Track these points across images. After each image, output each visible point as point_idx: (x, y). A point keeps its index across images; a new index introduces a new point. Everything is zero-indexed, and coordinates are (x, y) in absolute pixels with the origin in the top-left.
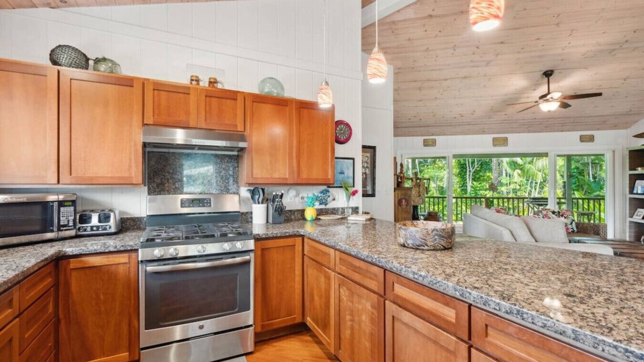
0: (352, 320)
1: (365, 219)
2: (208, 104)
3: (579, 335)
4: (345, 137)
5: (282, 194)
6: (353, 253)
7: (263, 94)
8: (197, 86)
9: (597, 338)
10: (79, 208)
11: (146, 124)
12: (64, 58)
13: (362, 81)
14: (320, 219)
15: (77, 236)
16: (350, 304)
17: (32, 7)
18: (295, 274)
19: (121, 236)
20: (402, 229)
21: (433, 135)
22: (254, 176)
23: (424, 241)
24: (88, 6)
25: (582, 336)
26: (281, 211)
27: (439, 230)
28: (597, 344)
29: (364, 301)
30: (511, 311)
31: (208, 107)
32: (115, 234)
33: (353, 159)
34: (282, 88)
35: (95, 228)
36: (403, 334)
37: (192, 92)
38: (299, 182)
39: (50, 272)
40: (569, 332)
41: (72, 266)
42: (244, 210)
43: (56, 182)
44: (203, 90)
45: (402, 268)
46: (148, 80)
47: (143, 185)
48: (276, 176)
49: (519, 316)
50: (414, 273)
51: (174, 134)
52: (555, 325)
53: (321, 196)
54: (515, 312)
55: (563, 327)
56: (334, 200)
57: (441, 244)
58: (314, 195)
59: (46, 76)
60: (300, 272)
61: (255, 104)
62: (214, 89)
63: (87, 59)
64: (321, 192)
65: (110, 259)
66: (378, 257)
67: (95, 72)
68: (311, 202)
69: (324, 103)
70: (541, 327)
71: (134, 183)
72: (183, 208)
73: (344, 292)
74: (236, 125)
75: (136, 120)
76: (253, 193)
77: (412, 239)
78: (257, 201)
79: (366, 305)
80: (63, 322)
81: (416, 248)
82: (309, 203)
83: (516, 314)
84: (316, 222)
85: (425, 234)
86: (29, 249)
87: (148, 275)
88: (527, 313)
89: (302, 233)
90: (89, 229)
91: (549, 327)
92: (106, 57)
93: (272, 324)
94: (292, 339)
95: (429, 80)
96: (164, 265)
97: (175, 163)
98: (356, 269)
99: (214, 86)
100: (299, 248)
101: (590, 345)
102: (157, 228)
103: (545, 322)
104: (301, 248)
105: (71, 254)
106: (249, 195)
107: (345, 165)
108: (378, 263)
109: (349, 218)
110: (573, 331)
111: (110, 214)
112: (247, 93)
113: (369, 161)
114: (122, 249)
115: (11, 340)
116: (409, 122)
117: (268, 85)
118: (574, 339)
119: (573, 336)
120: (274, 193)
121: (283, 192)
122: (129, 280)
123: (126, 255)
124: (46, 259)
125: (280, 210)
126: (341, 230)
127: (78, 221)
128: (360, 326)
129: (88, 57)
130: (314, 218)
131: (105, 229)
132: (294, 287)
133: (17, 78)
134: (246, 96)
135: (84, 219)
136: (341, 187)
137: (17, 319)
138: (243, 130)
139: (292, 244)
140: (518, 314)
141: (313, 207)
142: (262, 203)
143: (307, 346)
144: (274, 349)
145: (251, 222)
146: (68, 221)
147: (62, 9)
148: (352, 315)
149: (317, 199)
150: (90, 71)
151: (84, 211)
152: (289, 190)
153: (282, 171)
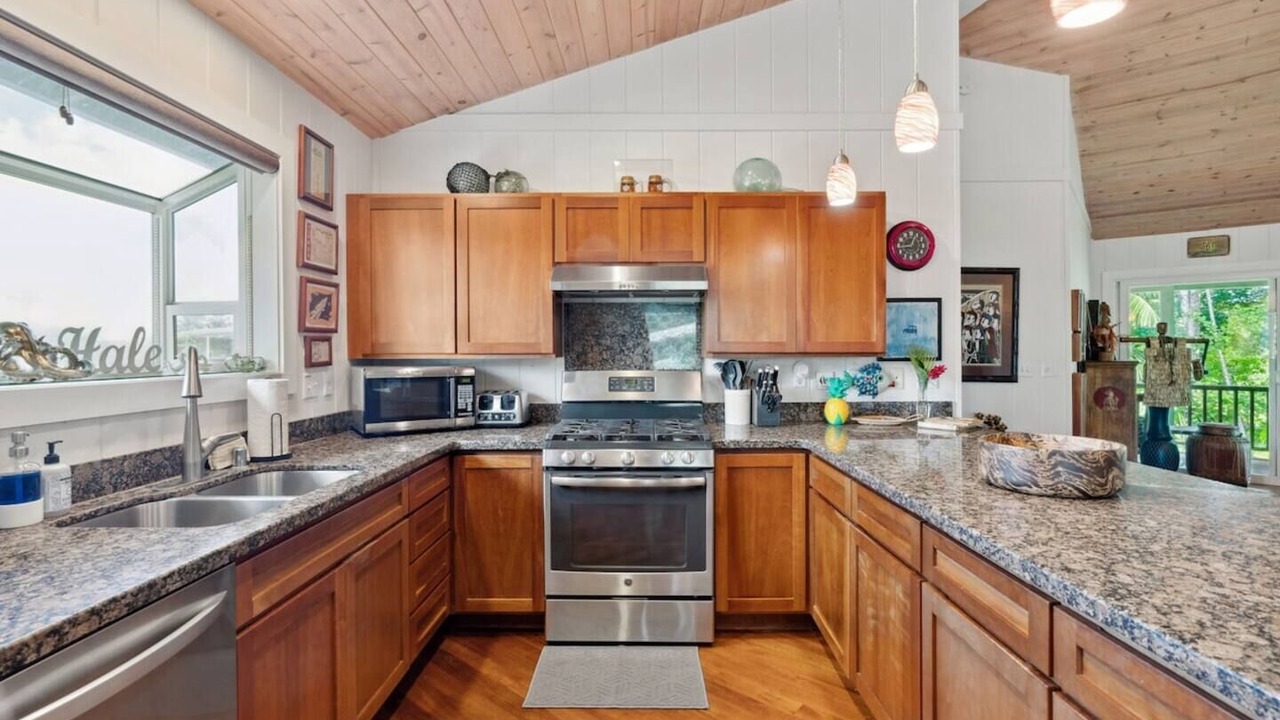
0: (876, 617)
1: (955, 428)
2: (644, 220)
3: (1230, 683)
4: (917, 256)
5: (776, 373)
6: (873, 487)
7: (744, 190)
8: (631, 194)
9: (1263, 694)
10: (480, 388)
11: (558, 263)
12: (461, 183)
13: (960, 130)
14: (856, 423)
15: (477, 427)
16: (872, 584)
17: (430, 118)
18: (791, 520)
19: (527, 430)
20: (984, 447)
21: (1218, 226)
22: (723, 339)
23: (1029, 474)
24: (490, 99)
25: (1236, 687)
26: (774, 403)
27: (1066, 453)
28: (1264, 706)
29: (892, 581)
30: (1112, 621)
31: (644, 226)
32: (521, 426)
33: (939, 301)
34: (777, 174)
35: (496, 417)
36: (949, 651)
37: (620, 205)
38: (808, 350)
39: (444, 469)
40: (1214, 676)
41: (467, 465)
42: (711, 399)
43: (453, 351)
44: (643, 199)
45: (944, 520)
46: (560, 195)
47: (554, 356)
48: (764, 338)
49: (1126, 632)
50: (962, 531)
51: (610, 275)
52: (1187, 657)
53: (862, 378)
54: (1120, 623)
55: (1203, 663)
56: (893, 385)
57: (1073, 486)
58: (847, 375)
59: (442, 209)
60: (803, 518)
61: (724, 211)
62: (655, 195)
63: (488, 177)
64: (862, 370)
65: (511, 461)
66: (910, 497)
67: (498, 195)
68: (836, 389)
69: (839, 198)
70: (1164, 658)
71: (543, 351)
72: (613, 393)
73: (865, 562)
74: (692, 252)
75: (545, 258)
76: (725, 369)
77: (1003, 469)
78: (731, 382)
79: (896, 589)
80: (458, 538)
81: (1014, 490)
82: (833, 392)
83: (1121, 627)
84: (847, 428)
85: (1031, 460)
86: (425, 437)
87: (555, 489)
88: (1141, 628)
89: (804, 446)
90: (490, 417)
91: (1177, 660)
92: (510, 170)
93: (748, 604)
94: (786, 640)
95: (1183, 90)
96: (576, 476)
97: (601, 321)
98: (881, 518)
99: (655, 190)
100: (799, 473)
101: (1251, 708)
102: (573, 421)
103: (1171, 649)
104: (802, 473)
105: (465, 448)
106: (718, 373)
107: (917, 315)
108: (908, 508)
109: (920, 424)
110: (1221, 673)
111: (514, 398)
112: (709, 193)
113: (1000, 302)
114: (523, 447)
115: (401, 542)
116: (1138, 200)
117: (750, 173)
118: (1221, 691)
119: (1219, 683)
120: (760, 371)
121: (777, 368)
122: (532, 493)
123: (528, 456)
124: (437, 452)
125: (772, 402)
126: (907, 448)
127: (477, 405)
128: (887, 627)
129: (489, 173)
130: (843, 421)
131: (508, 418)
132: (791, 545)
133: (414, 216)
134: (705, 198)
135: (485, 403)
136: (908, 360)
137: (407, 520)
138: (703, 260)
139: (785, 465)
140: (1126, 628)
141: (841, 397)
142: (742, 388)
143: (810, 658)
144: (750, 648)
145: (724, 421)
146: (467, 404)
147: (462, 111)
148: (876, 607)
149: (853, 382)
150: (491, 194)
151: (486, 392)
152: (794, 365)
153: (775, 329)
